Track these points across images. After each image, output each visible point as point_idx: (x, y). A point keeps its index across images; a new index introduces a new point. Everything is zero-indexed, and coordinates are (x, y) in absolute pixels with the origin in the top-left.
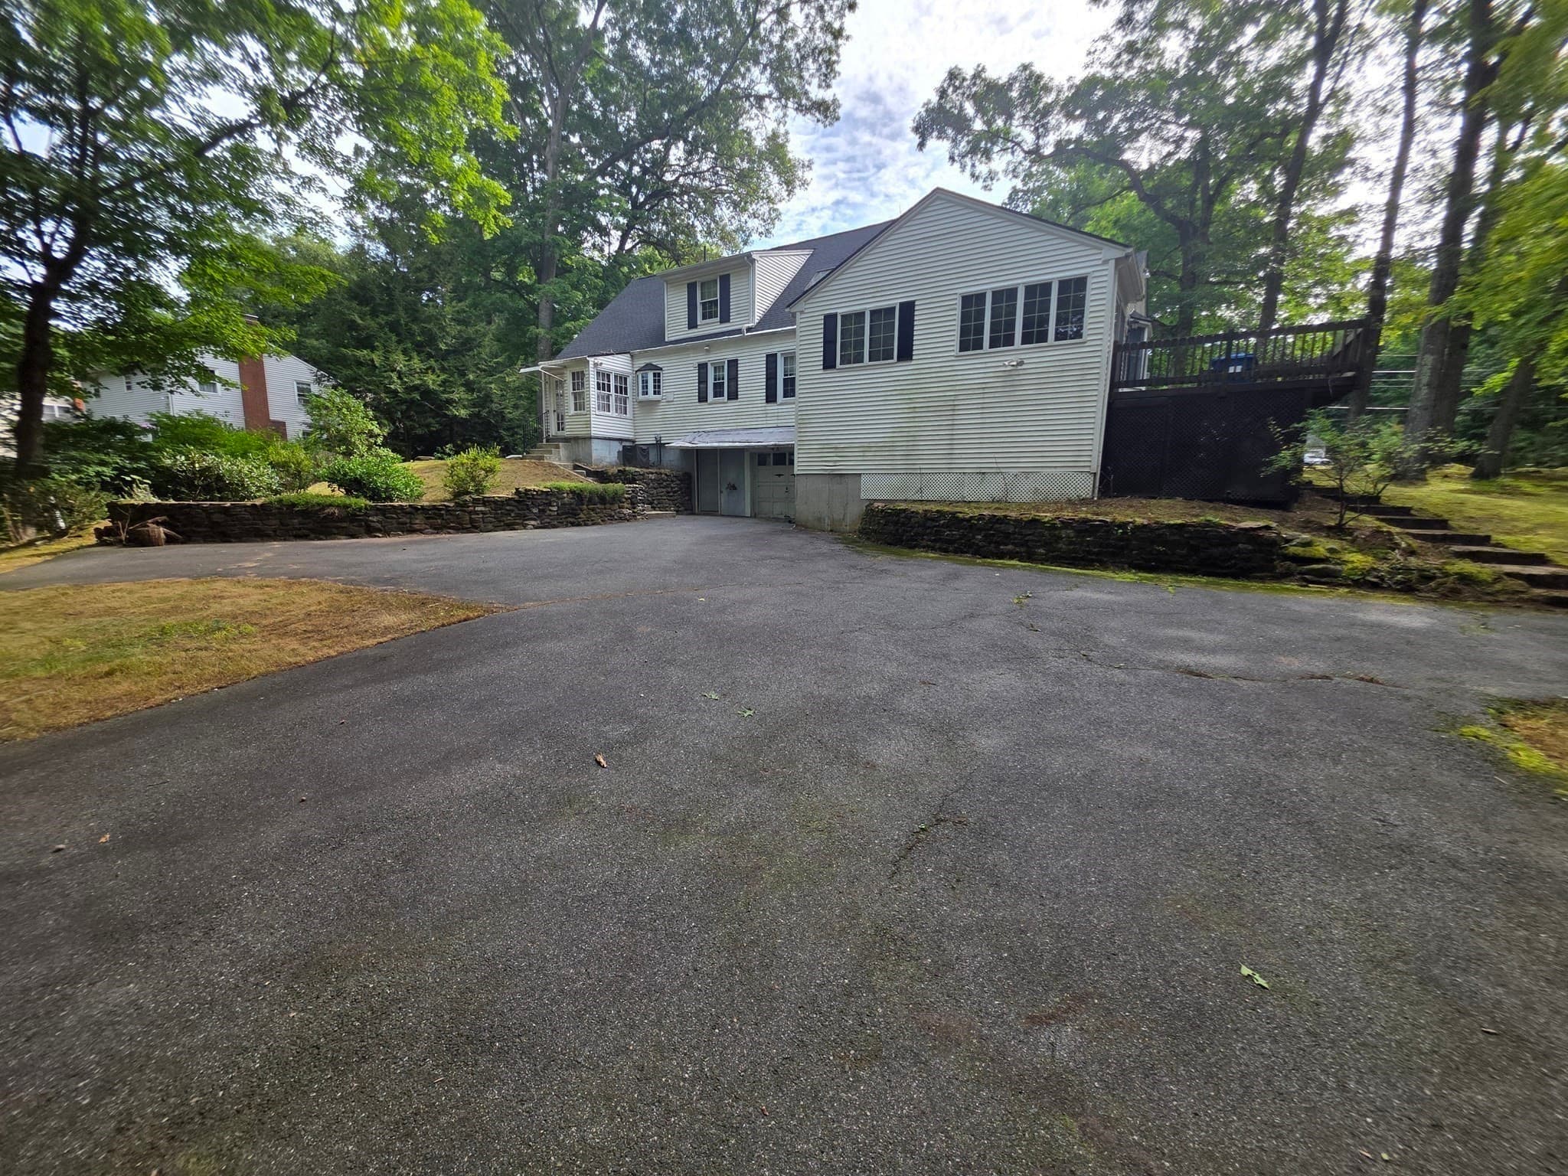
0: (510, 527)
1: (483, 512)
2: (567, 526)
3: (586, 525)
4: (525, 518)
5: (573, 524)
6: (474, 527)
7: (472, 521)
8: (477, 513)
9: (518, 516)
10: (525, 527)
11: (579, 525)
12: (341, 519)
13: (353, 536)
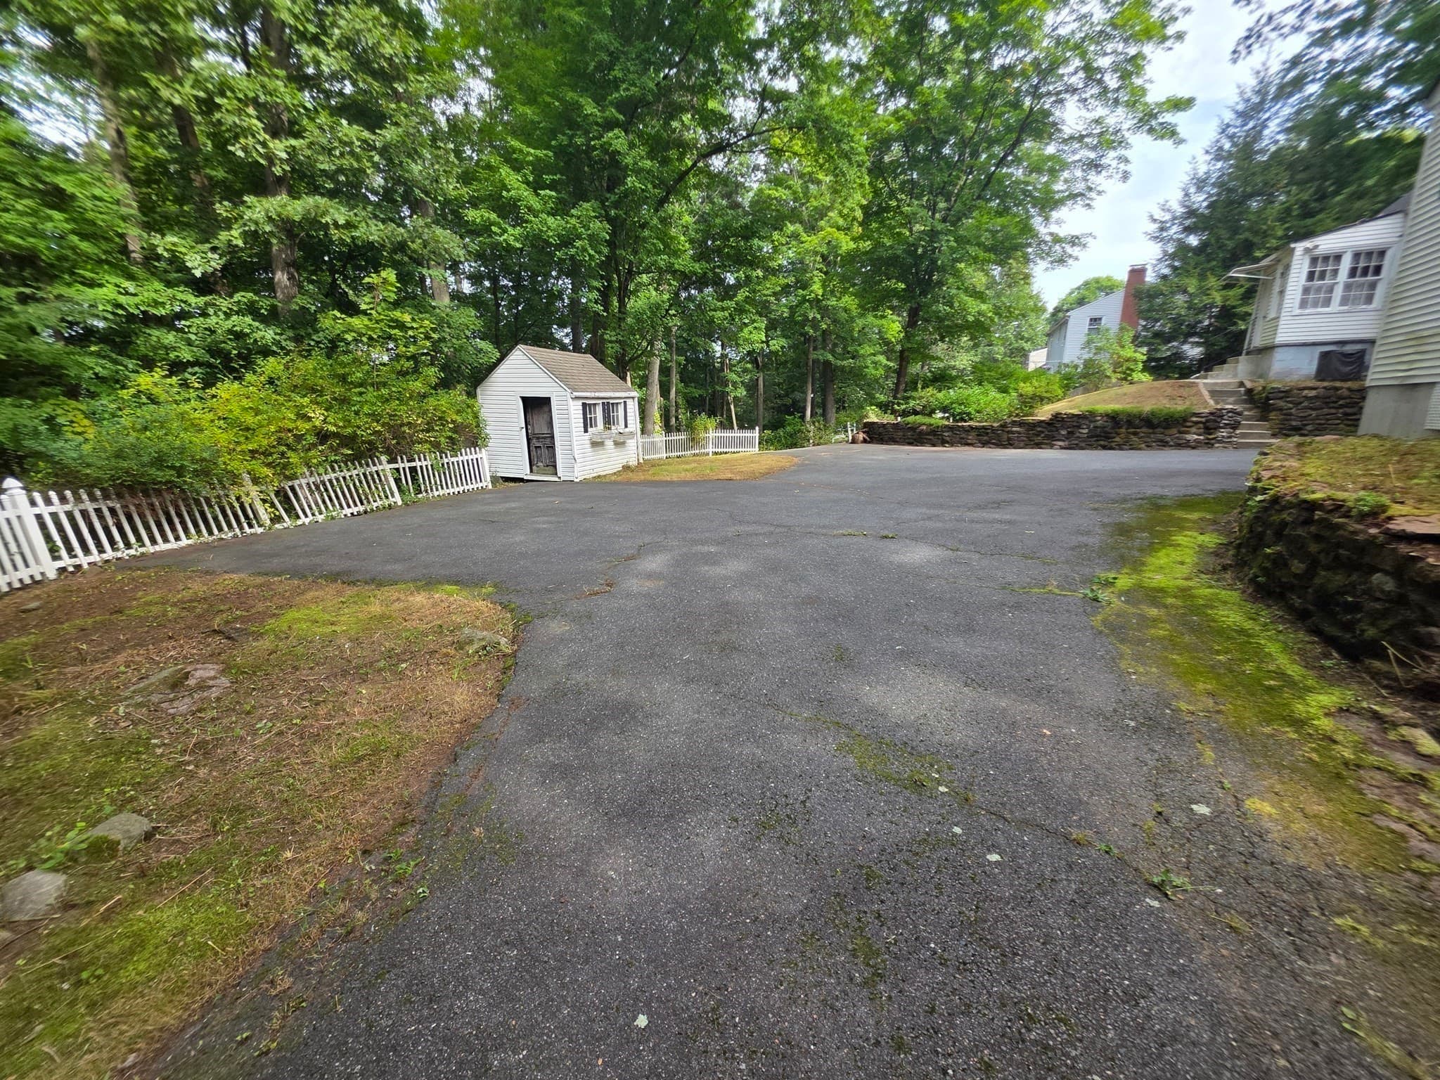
0: (1038, 445)
1: (1019, 433)
2: (1096, 448)
3: (1121, 449)
4: (1053, 438)
5: (1104, 448)
6: (1009, 444)
7: (1009, 439)
8: (1013, 432)
9: (1047, 437)
10: (1052, 446)
11: (1111, 448)
12: (928, 434)
13: (934, 445)
